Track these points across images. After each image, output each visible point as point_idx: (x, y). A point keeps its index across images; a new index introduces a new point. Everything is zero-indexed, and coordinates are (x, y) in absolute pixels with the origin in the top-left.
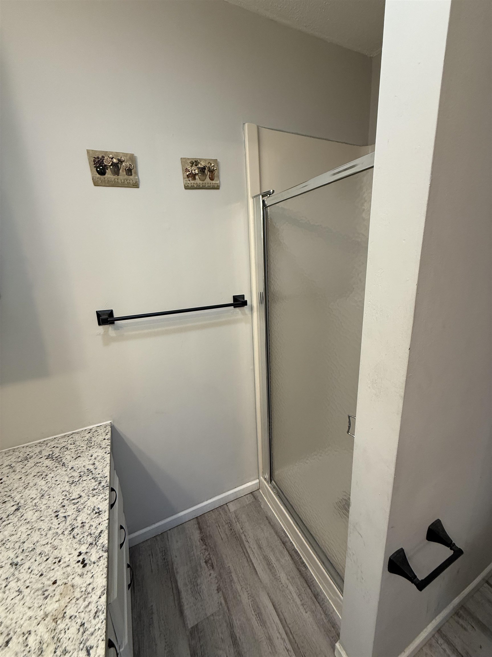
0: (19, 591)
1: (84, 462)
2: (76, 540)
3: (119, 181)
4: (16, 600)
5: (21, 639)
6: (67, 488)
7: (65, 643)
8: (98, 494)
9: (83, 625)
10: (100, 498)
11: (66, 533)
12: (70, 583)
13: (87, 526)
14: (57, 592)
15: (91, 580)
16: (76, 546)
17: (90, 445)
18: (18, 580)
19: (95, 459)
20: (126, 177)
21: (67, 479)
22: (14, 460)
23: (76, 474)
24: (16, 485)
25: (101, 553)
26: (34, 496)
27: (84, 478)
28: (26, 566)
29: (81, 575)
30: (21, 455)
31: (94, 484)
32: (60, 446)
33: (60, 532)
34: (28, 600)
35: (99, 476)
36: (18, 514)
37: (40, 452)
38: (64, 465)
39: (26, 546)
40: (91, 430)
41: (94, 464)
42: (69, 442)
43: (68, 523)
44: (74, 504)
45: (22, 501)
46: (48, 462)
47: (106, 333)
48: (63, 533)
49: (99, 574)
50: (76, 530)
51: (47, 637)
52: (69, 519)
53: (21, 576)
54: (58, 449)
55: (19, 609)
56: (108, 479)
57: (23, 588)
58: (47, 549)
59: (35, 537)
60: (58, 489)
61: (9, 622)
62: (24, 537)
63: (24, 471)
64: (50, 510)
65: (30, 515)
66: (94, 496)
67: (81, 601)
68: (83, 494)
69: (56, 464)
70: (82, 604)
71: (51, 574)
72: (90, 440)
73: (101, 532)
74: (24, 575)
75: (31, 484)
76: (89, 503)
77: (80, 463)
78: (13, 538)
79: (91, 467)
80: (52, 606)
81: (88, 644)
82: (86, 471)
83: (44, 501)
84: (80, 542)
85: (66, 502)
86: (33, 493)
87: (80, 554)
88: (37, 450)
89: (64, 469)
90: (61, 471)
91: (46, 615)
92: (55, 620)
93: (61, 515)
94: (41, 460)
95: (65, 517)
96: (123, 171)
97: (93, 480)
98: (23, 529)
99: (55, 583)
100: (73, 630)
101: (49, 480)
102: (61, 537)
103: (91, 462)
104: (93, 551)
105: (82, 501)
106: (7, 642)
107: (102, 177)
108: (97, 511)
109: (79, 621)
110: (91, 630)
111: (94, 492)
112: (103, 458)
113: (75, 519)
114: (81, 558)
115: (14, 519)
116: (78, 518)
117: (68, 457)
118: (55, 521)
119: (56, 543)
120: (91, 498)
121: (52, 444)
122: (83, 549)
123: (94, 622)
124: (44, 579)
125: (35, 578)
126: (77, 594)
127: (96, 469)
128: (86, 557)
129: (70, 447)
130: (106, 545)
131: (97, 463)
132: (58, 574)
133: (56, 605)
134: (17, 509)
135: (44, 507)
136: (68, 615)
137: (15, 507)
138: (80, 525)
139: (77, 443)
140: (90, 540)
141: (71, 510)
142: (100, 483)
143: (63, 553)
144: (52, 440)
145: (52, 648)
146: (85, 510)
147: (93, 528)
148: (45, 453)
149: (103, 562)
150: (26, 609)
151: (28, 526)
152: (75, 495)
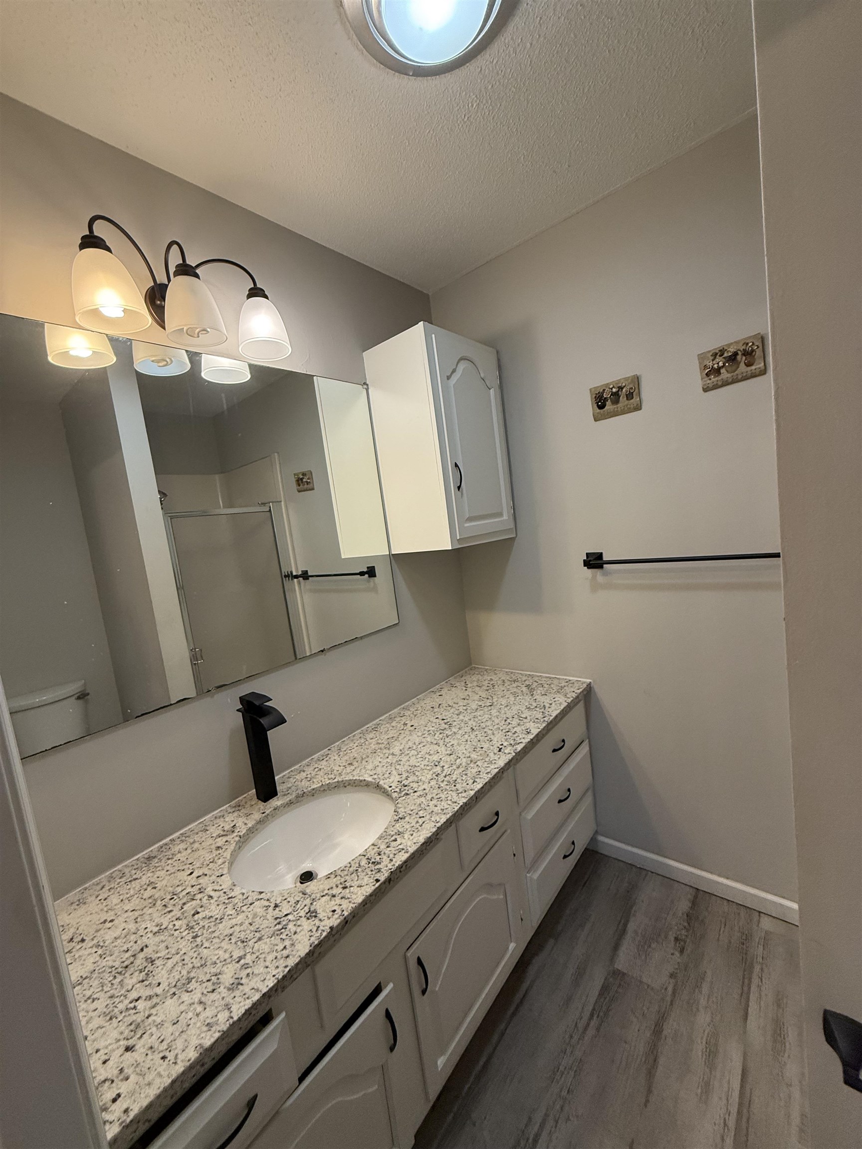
0: (467, 741)
1: (546, 700)
2: (505, 738)
3: (619, 409)
4: (463, 743)
5: (456, 757)
6: (523, 709)
7: (468, 772)
8: (538, 723)
9: (480, 772)
10: (536, 725)
11: (504, 731)
12: (488, 753)
13: (516, 735)
14: (481, 752)
15: (497, 759)
16: (503, 740)
17: (560, 690)
18: (469, 736)
19: (555, 701)
20: (627, 402)
21: (527, 704)
22: (507, 678)
23: (535, 704)
24: (499, 693)
25: (512, 752)
26: (503, 704)
27: (537, 709)
28: (477, 733)
29: (495, 754)
30: (514, 677)
31: (540, 716)
32: (540, 682)
33: (501, 729)
34: (467, 746)
35: (547, 713)
36: (490, 708)
37: (525, 681)
38: (532, 695)
39: (482, 724)
40: (570, 680)
41: (551, 704)
42: (548, 682)
43: (508, 727)
44: (520, 720)
45: (496, 703)
46: (524, 689)
47: (594, 577)
48: (502, 730)
49: (503, 760)
50: (509, 733)
51: (464, 764)
52: (510, 725)
53: (471, 735)
54: (536, 684)
55: (462, 747)
56: (551, 718)
57: (469, 741)
58: (490, 732)
59: (489, 723)
60: (518, 707)
61: (455, 748)
62: (484, 720)
63: (508, 687)
64: (505, 715)
65: (494, 712)
66: (534, 722)
67: (486, 763)
68: (529, 718)
69: (528, 693)
70: (486, 764)
71: (483, 743)
72: (562, 688)
73: (521, 743)
74: (473, 736)
75: (506, 697)
76: (528, 724)
77: (543, 699)
78: (480, 718)
79: (547, 705)
80: (474, 756)
81: (476, 780)
82: (542, 705)
83: (506, 709)
84: (506, 740)
85: (516, 716)
86: (504, 702)
87: (502, 745)
88: (524, 678)
89: (531, 697)
90: (528, 698)
91: (469, 757)
92: (471, 761)
93: (508, 721)
94: (522, 686)
95: (509, 723)
96: (623, 397)
97: (541, 713)
98: (487, 716)
99: (482, 748)
100: (474, 771)
101: (517, 699)
102: (500, 731)
103: (550, 702)
104: (510, 748)
105: (525, 720)
106: (450, 755)
107: (602, 411)
108: (528, 731)
109: (479, 769)
110: (481, 776)
111: (536, 720)
112: (560, 704)
113: (514, 728)
114: (501, 747)
115: (486, 709)
116: (515, 728)
117: (539, 692)
118: (503, 722)
119: (495, 732)
120: (531, 722)
121: (536, 679)
122: (505, 744)
123: (485, 775)
124: (479, 743)
125: (476, 740)
126: (487, 760)
127: (549, 708)
128: (503, 748)
129: (545, 686)
130: (518, 751)
131: (553, 705)
132: (486, 746)
133: (476, 757)
134: (491, 706)
135: (503, 712)
136: (477, 764)
137: (491, 704)
138: (513, 732)
139: (552, 686)
140: (512, 742)
141: (515, 722)
142: (544, 717)
143: (495, 739)
144: (538, 676)
145: (463, 769)
146: (523, 726)
147: (518, 738)
148: (527, 683)
149: (510, 757)
150: (464, 749)
151: (490, 717)
152: (523, 716)
